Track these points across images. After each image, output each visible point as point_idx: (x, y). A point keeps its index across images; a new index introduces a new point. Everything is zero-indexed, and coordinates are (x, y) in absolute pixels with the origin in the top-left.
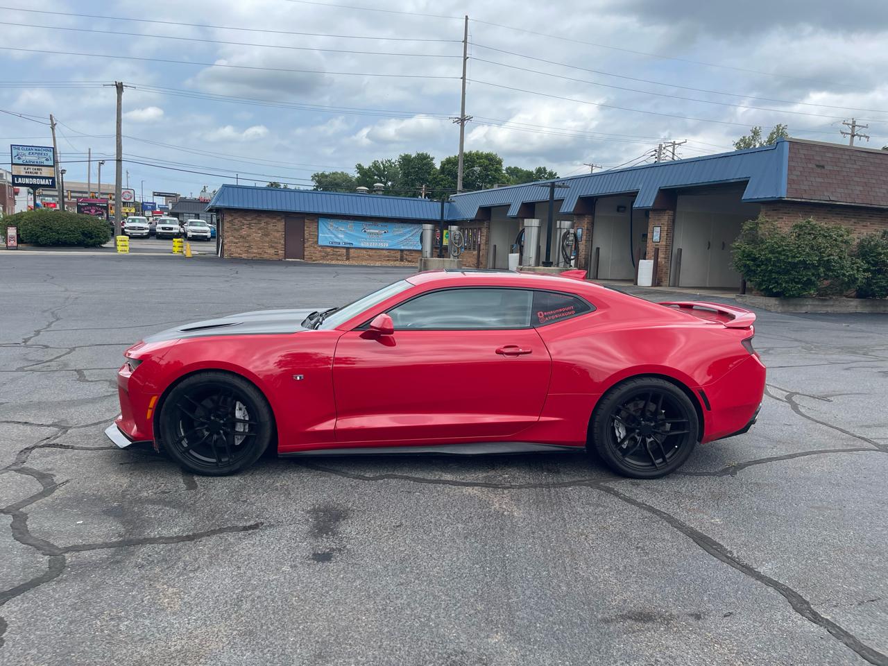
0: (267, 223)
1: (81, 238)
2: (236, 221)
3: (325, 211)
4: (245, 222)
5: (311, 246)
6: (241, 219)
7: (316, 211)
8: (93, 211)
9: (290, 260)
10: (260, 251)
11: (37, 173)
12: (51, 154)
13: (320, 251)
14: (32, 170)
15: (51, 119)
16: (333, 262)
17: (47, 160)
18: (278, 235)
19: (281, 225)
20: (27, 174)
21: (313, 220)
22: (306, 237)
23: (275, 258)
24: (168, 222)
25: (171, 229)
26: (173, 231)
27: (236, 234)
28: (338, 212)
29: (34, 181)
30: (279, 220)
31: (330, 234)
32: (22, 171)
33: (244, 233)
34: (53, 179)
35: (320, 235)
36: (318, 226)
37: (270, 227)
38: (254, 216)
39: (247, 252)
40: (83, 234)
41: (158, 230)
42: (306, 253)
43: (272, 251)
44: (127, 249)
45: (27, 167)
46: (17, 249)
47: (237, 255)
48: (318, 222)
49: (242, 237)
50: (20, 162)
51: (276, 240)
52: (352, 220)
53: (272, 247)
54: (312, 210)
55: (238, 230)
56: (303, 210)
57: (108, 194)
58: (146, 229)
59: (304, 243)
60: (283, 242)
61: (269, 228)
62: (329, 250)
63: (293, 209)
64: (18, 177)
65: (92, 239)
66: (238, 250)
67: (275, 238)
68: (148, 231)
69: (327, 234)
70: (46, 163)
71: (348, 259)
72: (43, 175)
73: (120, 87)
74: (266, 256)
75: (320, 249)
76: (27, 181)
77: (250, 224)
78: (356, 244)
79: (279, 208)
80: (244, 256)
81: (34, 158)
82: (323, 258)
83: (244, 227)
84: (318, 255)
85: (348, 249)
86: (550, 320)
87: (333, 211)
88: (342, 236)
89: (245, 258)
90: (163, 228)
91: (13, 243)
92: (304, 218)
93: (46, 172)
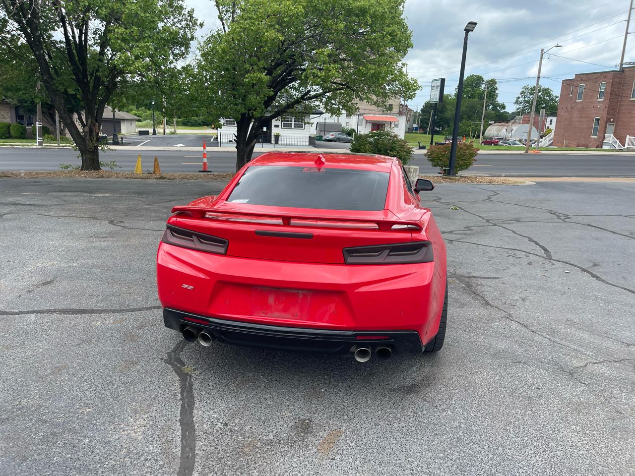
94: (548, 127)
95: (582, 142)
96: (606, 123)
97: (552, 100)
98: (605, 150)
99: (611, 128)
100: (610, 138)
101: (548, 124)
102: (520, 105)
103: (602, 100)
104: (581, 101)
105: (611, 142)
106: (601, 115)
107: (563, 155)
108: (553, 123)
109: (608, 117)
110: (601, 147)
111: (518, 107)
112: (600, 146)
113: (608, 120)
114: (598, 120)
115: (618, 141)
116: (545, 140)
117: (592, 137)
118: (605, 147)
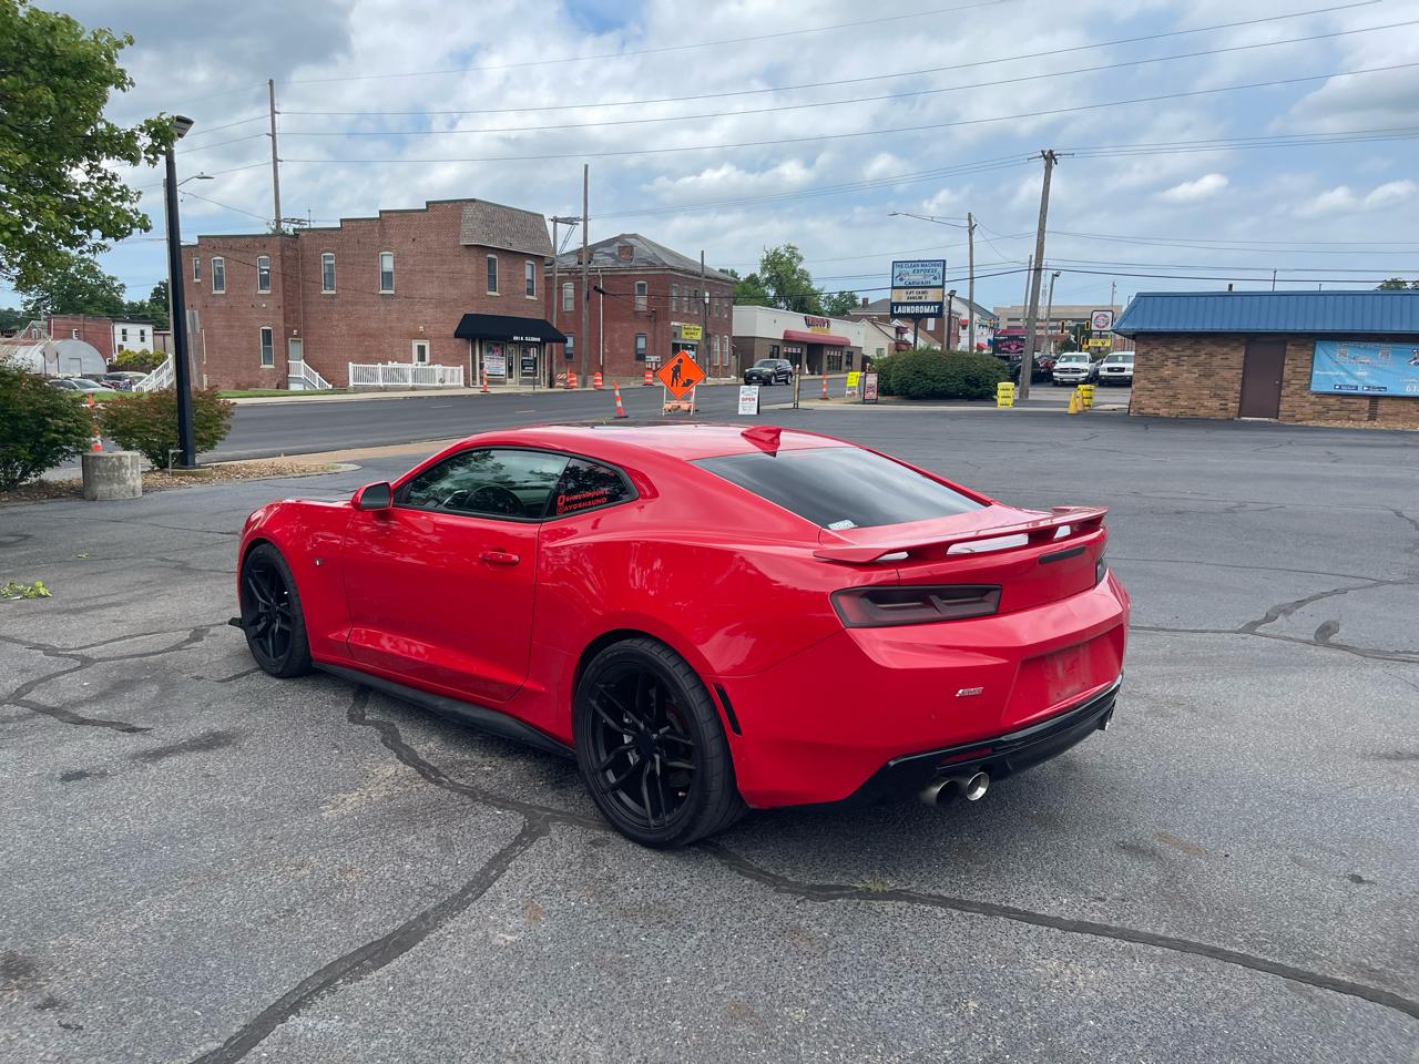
0: (1211, 355)
1: (963, 386)
2: (1155, 354)
3: (1329, 327)
4: (1171, 354)
5: (1294, 393)
6: (1164, 350)
7: (1309, 328)
8: (1013, 347)
9: (1250, 419)
10: (1193, 404)
11: (921, 298)
12: (940, 270)
13: (1313, 403)
14: (915, 295)
15: (970, 220)
16: (1337, 424)
17: (935, 278)
18: (1229, 374)
19: (1237, 357)
20: (909, 301)
21: (1305, 345)
22: (1285, 376)
23: (1221, 415)
24: (1120, 359)
25: (1122, 370)
26: (1126, 373)
27: (1153, 375)
28: (1358, 328)
29: (917, 310)
30: (1235, 349)
31: (1337, 370)
32: (903, 296)
33: (1166, 373)
34: (941, 304)
35: (1316, 372)
36: (1313, 358)
37: (1217, 361)
38: (1189, 343)
39: (1170, 405)
40: (967, 381)
41: (1101, 373)
42: (1281, 408)
43: (1215, 403)
44: (1010, 401)
45: (909, 290)
46: (876, 403)
47: (1151, 411)
48: (1314, 349)
49: (1162, 380)
50: (902, 284)
51: (1225, 384)
52: (1389, 342)
53: (1216, 395)
54: (1299, 328)
55: (1155, 368)
56: (1281, 327)
57: (1058, 320)
58: (1083, 371)
59: (1280, 387)
60: (1238, 387)
61: (1214, 364)
62: (1332, 401)
63: (1262, 327)
64: (898, 304)
65: (978, 387)
66: (1154, 403)
67: (1224, 379)
68: (1086, 374)
69: (1331, 370)
70: (934, 283)
71: (1372, 417)
72: (928, 300)
73: (1050, 158)
74: (1202, 412)
75: (1313, 398)
76: (908, 310)
77: (1178, 357)
78: (1393, 390)
79: (1235, 327)
80: (1163, 412)
81: (918, 278)
82: (1319, 415)
83: (1169, 363)
84: (1308, 409)
85: (1374, 399)
86: (572, 510)
87: (1347, 327)
88: (1365, 374)
89: (1165, 415)
90: (1110, 370)
91: (872, 395)
92: (1285, 343)
93: (932, 296)
94: (121, 347)
95: (244, 377)
96: (286, 338)
97: (103, 285)
98: (295, 394)
99: (296, 349)
100: (299, 368)
101: (118, 340)
102: (30, 295)
103: (269, 292)
104: (223, 292)
105: (303, 376)
106: (273, 322)
107: (253, 406)
108: (146, 338)
109: (288, 325)
110: (287, 388)
111: (25, 298)
112: (283, 385)
113: (288, 334)
114: (267, 334)
115: (317, 374)
116: (157, 375)
117: (263, 366)
118: (294, 387)
